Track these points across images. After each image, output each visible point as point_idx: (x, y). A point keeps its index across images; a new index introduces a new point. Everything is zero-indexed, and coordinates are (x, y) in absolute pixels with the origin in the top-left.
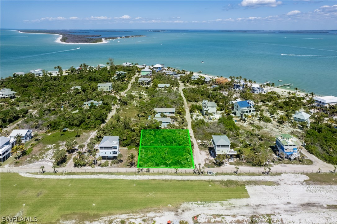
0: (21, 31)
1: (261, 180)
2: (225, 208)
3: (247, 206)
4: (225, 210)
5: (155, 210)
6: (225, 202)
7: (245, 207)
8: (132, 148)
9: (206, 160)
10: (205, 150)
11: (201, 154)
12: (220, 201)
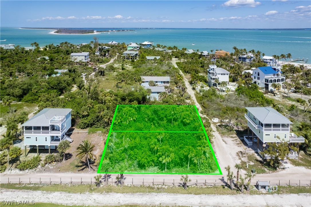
8: (97, 130)
9: (240, 155)
10: (231, 136)
11: (226, 143)
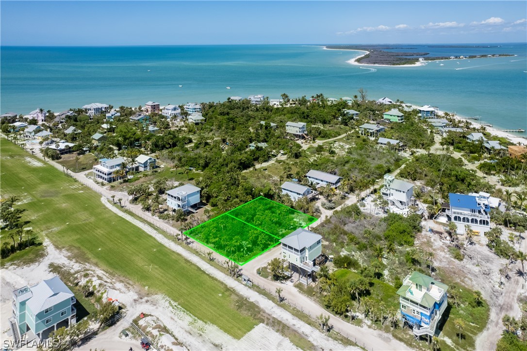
0: (328, 47)
1: (300, 331)
2: (187, 330)
3: (216, 346)
4: (186, 331)
5: (128, 283)
6: (200, 322)
7: (212, 345)
8: (216, 211)
12: (198, 318)
